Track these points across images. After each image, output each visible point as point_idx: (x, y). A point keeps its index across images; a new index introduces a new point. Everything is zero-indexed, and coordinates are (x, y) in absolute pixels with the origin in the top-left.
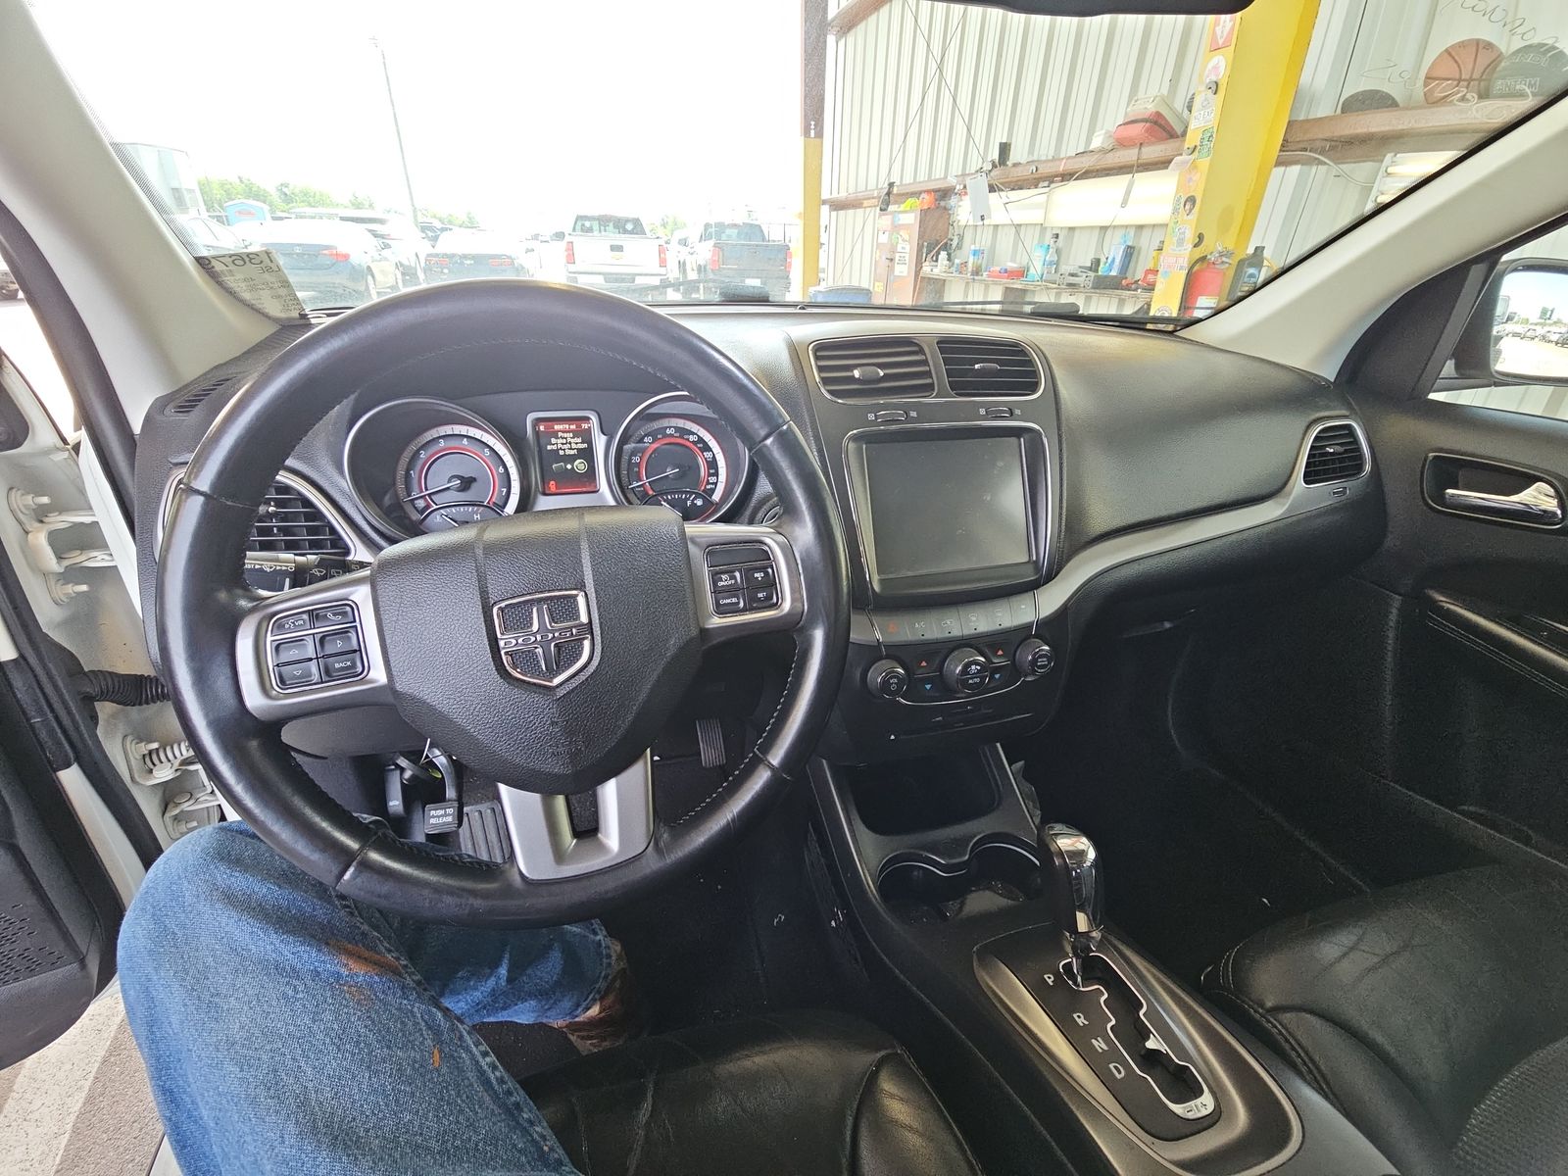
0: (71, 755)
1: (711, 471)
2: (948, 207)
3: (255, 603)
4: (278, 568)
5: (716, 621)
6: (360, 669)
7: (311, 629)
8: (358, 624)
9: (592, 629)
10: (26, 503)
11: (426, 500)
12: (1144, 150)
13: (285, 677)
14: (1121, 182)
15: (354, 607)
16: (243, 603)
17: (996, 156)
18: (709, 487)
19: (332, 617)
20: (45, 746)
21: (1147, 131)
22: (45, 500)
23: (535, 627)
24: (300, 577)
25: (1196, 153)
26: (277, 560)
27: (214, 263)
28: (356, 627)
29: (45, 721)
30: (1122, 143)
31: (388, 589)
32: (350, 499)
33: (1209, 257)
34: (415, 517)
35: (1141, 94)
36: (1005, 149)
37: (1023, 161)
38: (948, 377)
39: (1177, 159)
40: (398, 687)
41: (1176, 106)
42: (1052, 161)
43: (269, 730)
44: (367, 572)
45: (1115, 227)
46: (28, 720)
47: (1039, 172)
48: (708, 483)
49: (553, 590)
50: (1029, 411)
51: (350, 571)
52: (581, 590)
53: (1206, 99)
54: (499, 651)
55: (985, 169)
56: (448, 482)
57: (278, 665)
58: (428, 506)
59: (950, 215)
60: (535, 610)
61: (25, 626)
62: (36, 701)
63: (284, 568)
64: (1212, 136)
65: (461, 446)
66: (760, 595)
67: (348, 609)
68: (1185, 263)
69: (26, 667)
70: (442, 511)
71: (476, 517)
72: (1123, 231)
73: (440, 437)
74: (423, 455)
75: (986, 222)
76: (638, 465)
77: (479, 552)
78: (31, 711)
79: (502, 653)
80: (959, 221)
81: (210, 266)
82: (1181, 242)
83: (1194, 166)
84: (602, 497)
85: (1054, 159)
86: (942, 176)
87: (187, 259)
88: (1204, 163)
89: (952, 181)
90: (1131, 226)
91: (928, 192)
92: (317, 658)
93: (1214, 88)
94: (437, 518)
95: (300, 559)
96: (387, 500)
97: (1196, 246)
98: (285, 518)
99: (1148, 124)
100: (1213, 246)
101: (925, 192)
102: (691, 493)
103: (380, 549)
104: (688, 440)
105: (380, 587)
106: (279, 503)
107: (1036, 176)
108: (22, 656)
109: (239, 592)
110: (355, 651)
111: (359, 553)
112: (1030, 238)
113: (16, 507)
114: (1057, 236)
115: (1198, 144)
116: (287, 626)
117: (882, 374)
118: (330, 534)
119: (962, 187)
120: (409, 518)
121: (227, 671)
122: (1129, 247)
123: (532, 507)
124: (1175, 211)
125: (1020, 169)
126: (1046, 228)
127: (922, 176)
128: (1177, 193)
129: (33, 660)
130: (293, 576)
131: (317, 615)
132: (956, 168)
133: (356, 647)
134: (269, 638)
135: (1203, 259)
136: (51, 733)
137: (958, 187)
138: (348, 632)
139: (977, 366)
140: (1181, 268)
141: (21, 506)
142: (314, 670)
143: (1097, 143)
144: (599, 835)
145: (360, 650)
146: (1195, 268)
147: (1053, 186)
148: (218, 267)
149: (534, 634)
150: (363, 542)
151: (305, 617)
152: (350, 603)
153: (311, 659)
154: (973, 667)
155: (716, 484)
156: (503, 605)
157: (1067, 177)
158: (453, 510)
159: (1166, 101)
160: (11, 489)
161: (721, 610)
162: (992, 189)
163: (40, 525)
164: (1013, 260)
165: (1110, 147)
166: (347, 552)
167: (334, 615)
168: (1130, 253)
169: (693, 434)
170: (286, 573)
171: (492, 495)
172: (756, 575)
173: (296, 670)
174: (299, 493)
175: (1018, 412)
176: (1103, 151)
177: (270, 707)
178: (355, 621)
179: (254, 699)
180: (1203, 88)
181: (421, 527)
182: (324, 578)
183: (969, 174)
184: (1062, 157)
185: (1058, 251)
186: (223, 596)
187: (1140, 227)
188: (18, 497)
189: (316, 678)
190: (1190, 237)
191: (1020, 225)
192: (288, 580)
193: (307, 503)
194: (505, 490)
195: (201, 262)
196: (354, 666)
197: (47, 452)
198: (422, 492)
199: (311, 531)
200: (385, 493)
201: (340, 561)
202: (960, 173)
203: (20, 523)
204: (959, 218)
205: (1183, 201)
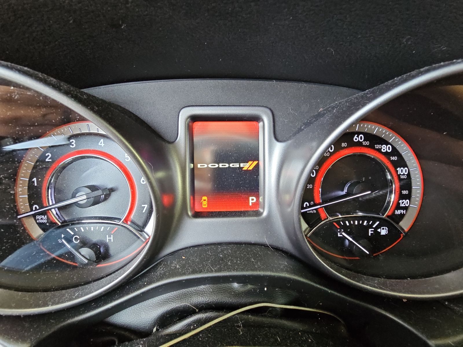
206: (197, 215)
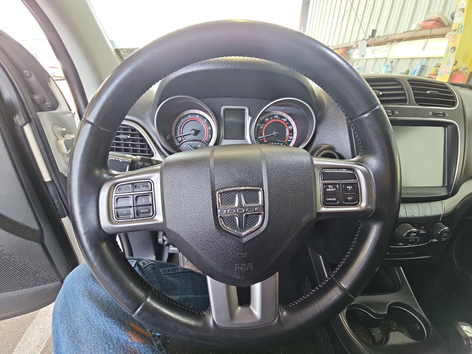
0: (66, 213)
1: (291, 134)
2: (349, 53)
3: (111, 177)
4: (125, 160)
5: (324, 209)
6: (151, 214)
7: (132, 192)
8: (153, 192)
9: (264, 209)
10: (58, 130)
11: (182, 138)
12: (432, 30)
13: (119, 214)
14: (423, 42)
15: (152, 183)
16: (105, 176)
17: (370, 34)
18: (289, 140)
19: (141, 187)
20: (58, 210)
21: (434, 24)
22: (64, 129)
23: (236, 205)
24: (133, 166)
25: (456, 32)
26: (125, 157)
27: (121, 52)
28: (152, 193)
29: (59, 202)
30: (424, 28)
31: (168, 177)
32: (156, 135)
33: (459, 69)
34: (178, 144)
35: (431, 11)
36: (374, 32)
37: (382, 35)
38: (414, 97)
39: (448, 33)
40: (168, 226)
41: (445, 15)
42: (393, 35)
43: (110, 238)
44: (158, 167)
45: (417, 58)
46: (53, 201)
47: (388, 39)
48: (289, 139)
49: (247, 186)
50: (452, 115)
51: (152, 165)
52: (260, 187)
53: (460, 14)
54: (217, 215)
55: (366, 39)
56: (190, 132)
57: (116, 208)
58: (182, 140)
59: (349, 56)
60: (237, 195)
61: (54, 170)
62: (56, 195)
63: (127, 161)
64: (462, 26)
65: (196, 118)
66: (349, 198)
67: (149, 184)
68: (450, 71)
69: (53, 184)
70: (187, 142)
71: (199, 146)
72: (421, 60)
73: (190, 114)
74: (182, 121)
75: (364, 57)
76: (262, 130)
77: (212, 162)
78: (54, 198)
79: (219, 216)
80: (353, 58)
81: (119, 53)
82: (448, 63)
83: (455, 36)
84: (247, 141)
85: (394, 34)
86: (348, 42)
87: (112, 49)
88: (460, 35)
89: (352, 43)
90: (424, 58)
91: (342, 48)
92: (134, 206)
93: (463, 10)
94: (185, 145)
95: (134, 157)
96: (168, 137)
97: (454, 65)
98: (134, 140)
99: (435, 21)
100: (461, 65)
101: (341, 48)
102: (281, 143)
103: (166, 157)
104: (283, 120)
105: (164, 175)
106: (132, 135)
107: (387, 40)
108: (53, 180)
109: (104, 171)
110: (150, 205)
111: (157, 157)
112: (381, 63)
113: (55, 131)
114: (392, 62)
115: (457, 28)
116: (122, 190)
117: (381, 93)
118: (148, 148)
119: (356, 46)
120: (175, 144)
121: (94, 209)
122: (423, 65)
123: (220, 143)
124: (447, 52)
125: (380, 38)
126: (388, 59)
127: (340, 43)
128: (448, 45)
129: (56, 182)
130: (130, 164)
131: (136, 186)
132: (354, 39)
133: (151, 203)
134: (114, 195)
135: (457, 70)
136: (60, 206)
137: (354, 46)
138: (148, 195)
139: (428, 92)
140: (448, 73)
141: (57, 131)
142: (132, 212)
143: (413, 27)
144: (251, 307)
145: (153, 205)
146: (454, 73)
147: (393, 44)
148: (122, 53)
149: (235, 208)
150: (159, 152)
151: (130, 186)
152: (150, 181)
153: (131, 207)
154: (413, 234)
155: (292, 139)
156: (222, 191)
157: (399, 40)
158: (191, 142)
159: (442, 13)
160: (54, 125)
161: (326, 204)
162: (368, 46)
163: (62, 137)
164: (373, 71)
165: (419, 29)
166: (152, 155)
167: (143, 186)
168: (423, 68)
169: (285, 118)
170: (127, 163)
171: (205, 138)
172: (348, 187)
173: (124, 211)
174: (139, 132)
175: (447, 115)
176: (415, 31)
177: (111, 228)
178: (152, 190)
179: (105, 223)
180: (458, 10)
181: (179, 148)
182: (142, 167)
183: (359, 41)
184: (397, 33)
185: (392, 68)
186: (97, 172)
187: (428, 58)
188: (56, 128)
189: (132, 216)
190: (452, 62)
191: (377, 58)
192: (128, 166)
193: (141, 136)
194: (210, 136)
195: (117, 51)
196: (149, 212)
197: (65, 113)
198: (181, 134)
199: (142, 146)
200: (167, 135)
201: (149, 159)
202: (355, 41)
203: (56, 136)
204: (353, 57)
205: (450, 48)
206: (225, 139)
